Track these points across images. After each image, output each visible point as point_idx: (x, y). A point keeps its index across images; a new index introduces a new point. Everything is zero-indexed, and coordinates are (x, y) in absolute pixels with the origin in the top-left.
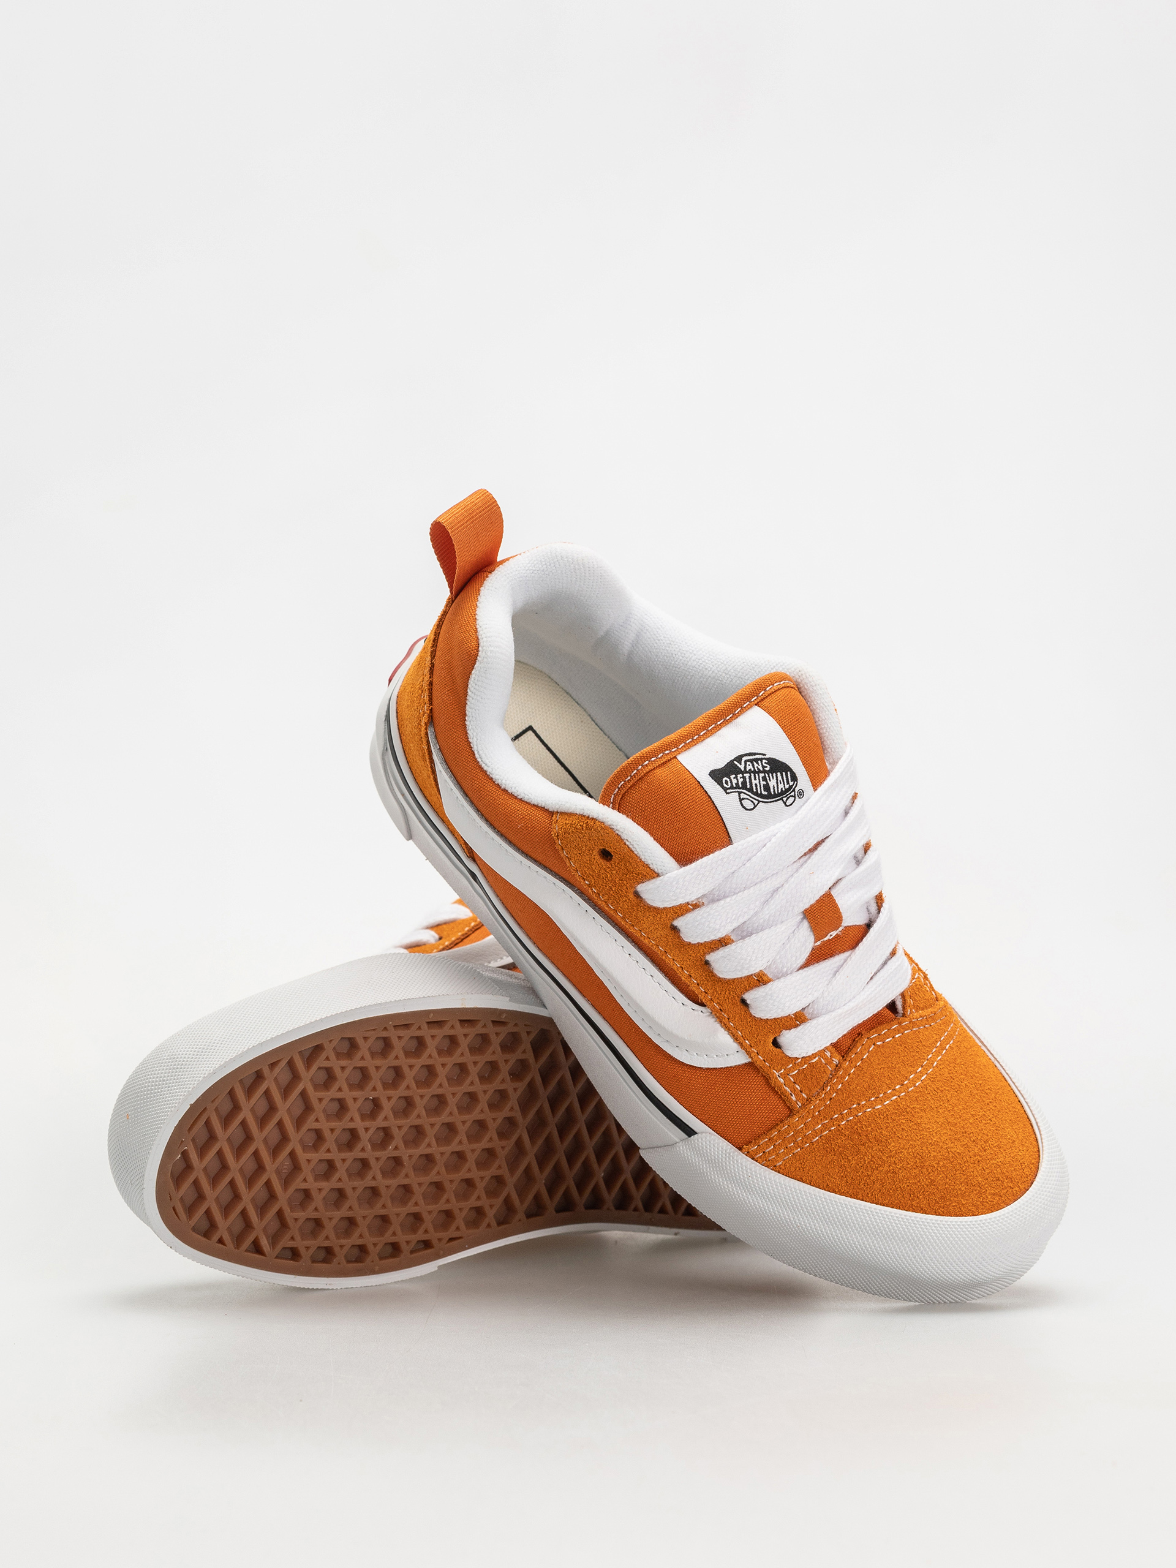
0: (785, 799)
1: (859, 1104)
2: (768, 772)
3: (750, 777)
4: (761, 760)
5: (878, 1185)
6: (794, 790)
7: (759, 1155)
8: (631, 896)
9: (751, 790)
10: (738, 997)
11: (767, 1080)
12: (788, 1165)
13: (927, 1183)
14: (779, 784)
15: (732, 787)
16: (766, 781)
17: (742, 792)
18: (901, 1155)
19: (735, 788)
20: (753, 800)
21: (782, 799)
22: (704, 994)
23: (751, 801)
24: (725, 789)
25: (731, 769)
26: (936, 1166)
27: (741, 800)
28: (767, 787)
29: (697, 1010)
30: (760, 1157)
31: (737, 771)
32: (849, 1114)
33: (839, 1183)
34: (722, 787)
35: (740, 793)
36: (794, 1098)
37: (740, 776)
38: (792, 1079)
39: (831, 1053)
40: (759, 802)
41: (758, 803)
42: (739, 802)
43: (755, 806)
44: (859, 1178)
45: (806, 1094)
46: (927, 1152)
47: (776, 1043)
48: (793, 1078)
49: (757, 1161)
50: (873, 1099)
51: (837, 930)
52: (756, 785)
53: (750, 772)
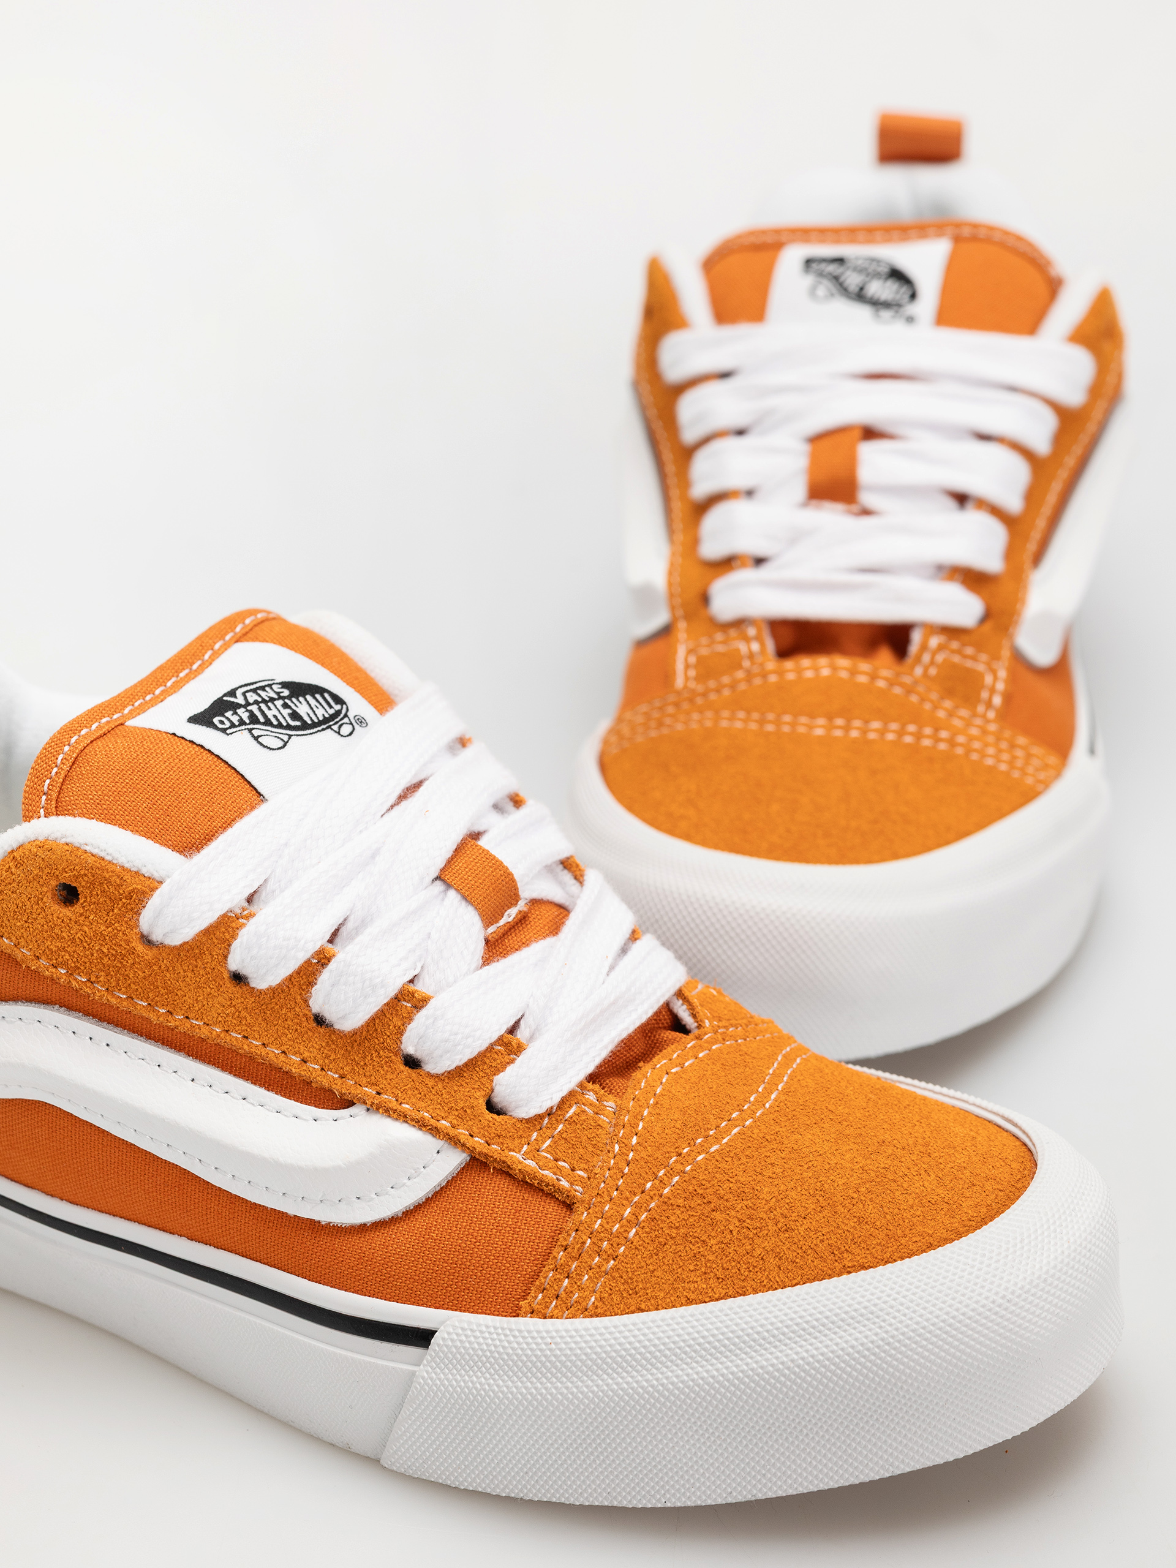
0: (335, 727)
1: (680, 1155)
2: (289, 697)
3: (260, 709)
4: (270, 686)
5: (772, 1261)
6: (346, 716)
7: (552, 1306)
8: (140, 948)
9: (268, 722)
10: (396, 1055)
11: (505, 1172)
12: (606, 1295)
13: (853, 1224)
14: (315, 709)
15: (233, 725)
16: (289, 707)
17: (254, 729)
18: (788, 1201)
19: (239, 725)
20: (277, 735)
21: (329, 727)
22: (339, 1081)
23: (278, 738)
24: (224, 731)
25: (221, 706)
26: (855, 1196)
27: (256, 738)
28: (295, 715)
29: (343, 1118)
30: (556, 1306)
31: (235, 707)
32: (670, 1174)
33: (705, 1286)
34: (216, 728)
35: (250, 730)
36: (564, 1183)
37: (240, 711)
38: (549, 1156)
39: (596, 1093)
40: (290, 736)
41: (289, 738)
42: (256, 742)
43: (286, 744)
44: (733, 1264)
45: (584, 1170)
46: (829, 1181)
47: (491, 1107)
48: (548, 1152)
49: (552, 1317)
50: (699, 1141)
51: (516, 904)
52: (275, 716)
53: (256, 702)
